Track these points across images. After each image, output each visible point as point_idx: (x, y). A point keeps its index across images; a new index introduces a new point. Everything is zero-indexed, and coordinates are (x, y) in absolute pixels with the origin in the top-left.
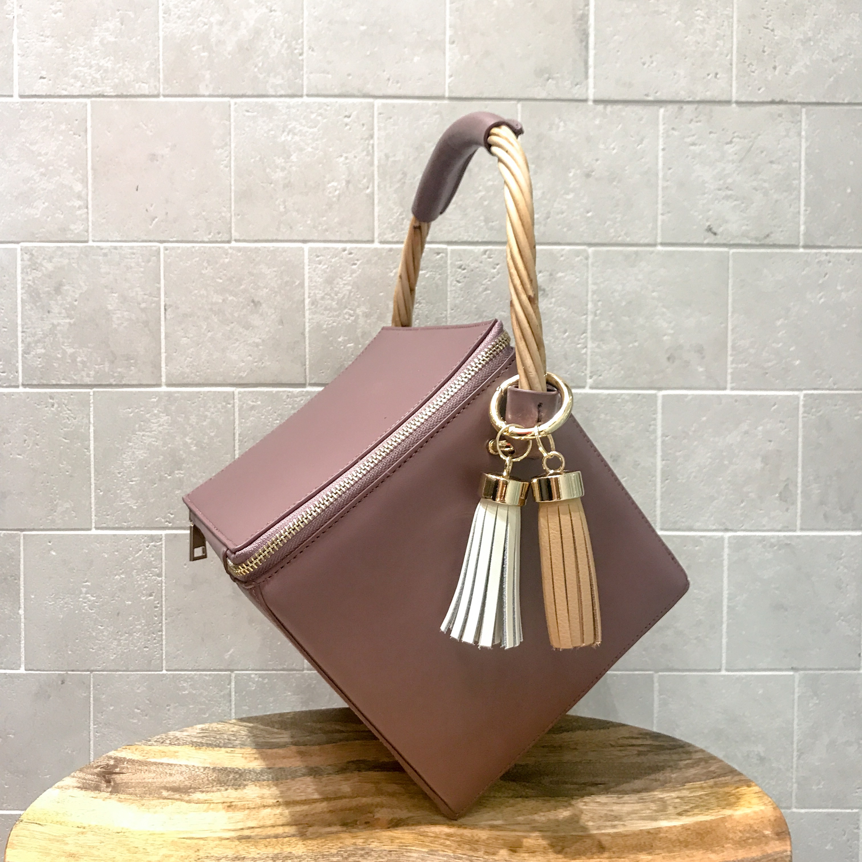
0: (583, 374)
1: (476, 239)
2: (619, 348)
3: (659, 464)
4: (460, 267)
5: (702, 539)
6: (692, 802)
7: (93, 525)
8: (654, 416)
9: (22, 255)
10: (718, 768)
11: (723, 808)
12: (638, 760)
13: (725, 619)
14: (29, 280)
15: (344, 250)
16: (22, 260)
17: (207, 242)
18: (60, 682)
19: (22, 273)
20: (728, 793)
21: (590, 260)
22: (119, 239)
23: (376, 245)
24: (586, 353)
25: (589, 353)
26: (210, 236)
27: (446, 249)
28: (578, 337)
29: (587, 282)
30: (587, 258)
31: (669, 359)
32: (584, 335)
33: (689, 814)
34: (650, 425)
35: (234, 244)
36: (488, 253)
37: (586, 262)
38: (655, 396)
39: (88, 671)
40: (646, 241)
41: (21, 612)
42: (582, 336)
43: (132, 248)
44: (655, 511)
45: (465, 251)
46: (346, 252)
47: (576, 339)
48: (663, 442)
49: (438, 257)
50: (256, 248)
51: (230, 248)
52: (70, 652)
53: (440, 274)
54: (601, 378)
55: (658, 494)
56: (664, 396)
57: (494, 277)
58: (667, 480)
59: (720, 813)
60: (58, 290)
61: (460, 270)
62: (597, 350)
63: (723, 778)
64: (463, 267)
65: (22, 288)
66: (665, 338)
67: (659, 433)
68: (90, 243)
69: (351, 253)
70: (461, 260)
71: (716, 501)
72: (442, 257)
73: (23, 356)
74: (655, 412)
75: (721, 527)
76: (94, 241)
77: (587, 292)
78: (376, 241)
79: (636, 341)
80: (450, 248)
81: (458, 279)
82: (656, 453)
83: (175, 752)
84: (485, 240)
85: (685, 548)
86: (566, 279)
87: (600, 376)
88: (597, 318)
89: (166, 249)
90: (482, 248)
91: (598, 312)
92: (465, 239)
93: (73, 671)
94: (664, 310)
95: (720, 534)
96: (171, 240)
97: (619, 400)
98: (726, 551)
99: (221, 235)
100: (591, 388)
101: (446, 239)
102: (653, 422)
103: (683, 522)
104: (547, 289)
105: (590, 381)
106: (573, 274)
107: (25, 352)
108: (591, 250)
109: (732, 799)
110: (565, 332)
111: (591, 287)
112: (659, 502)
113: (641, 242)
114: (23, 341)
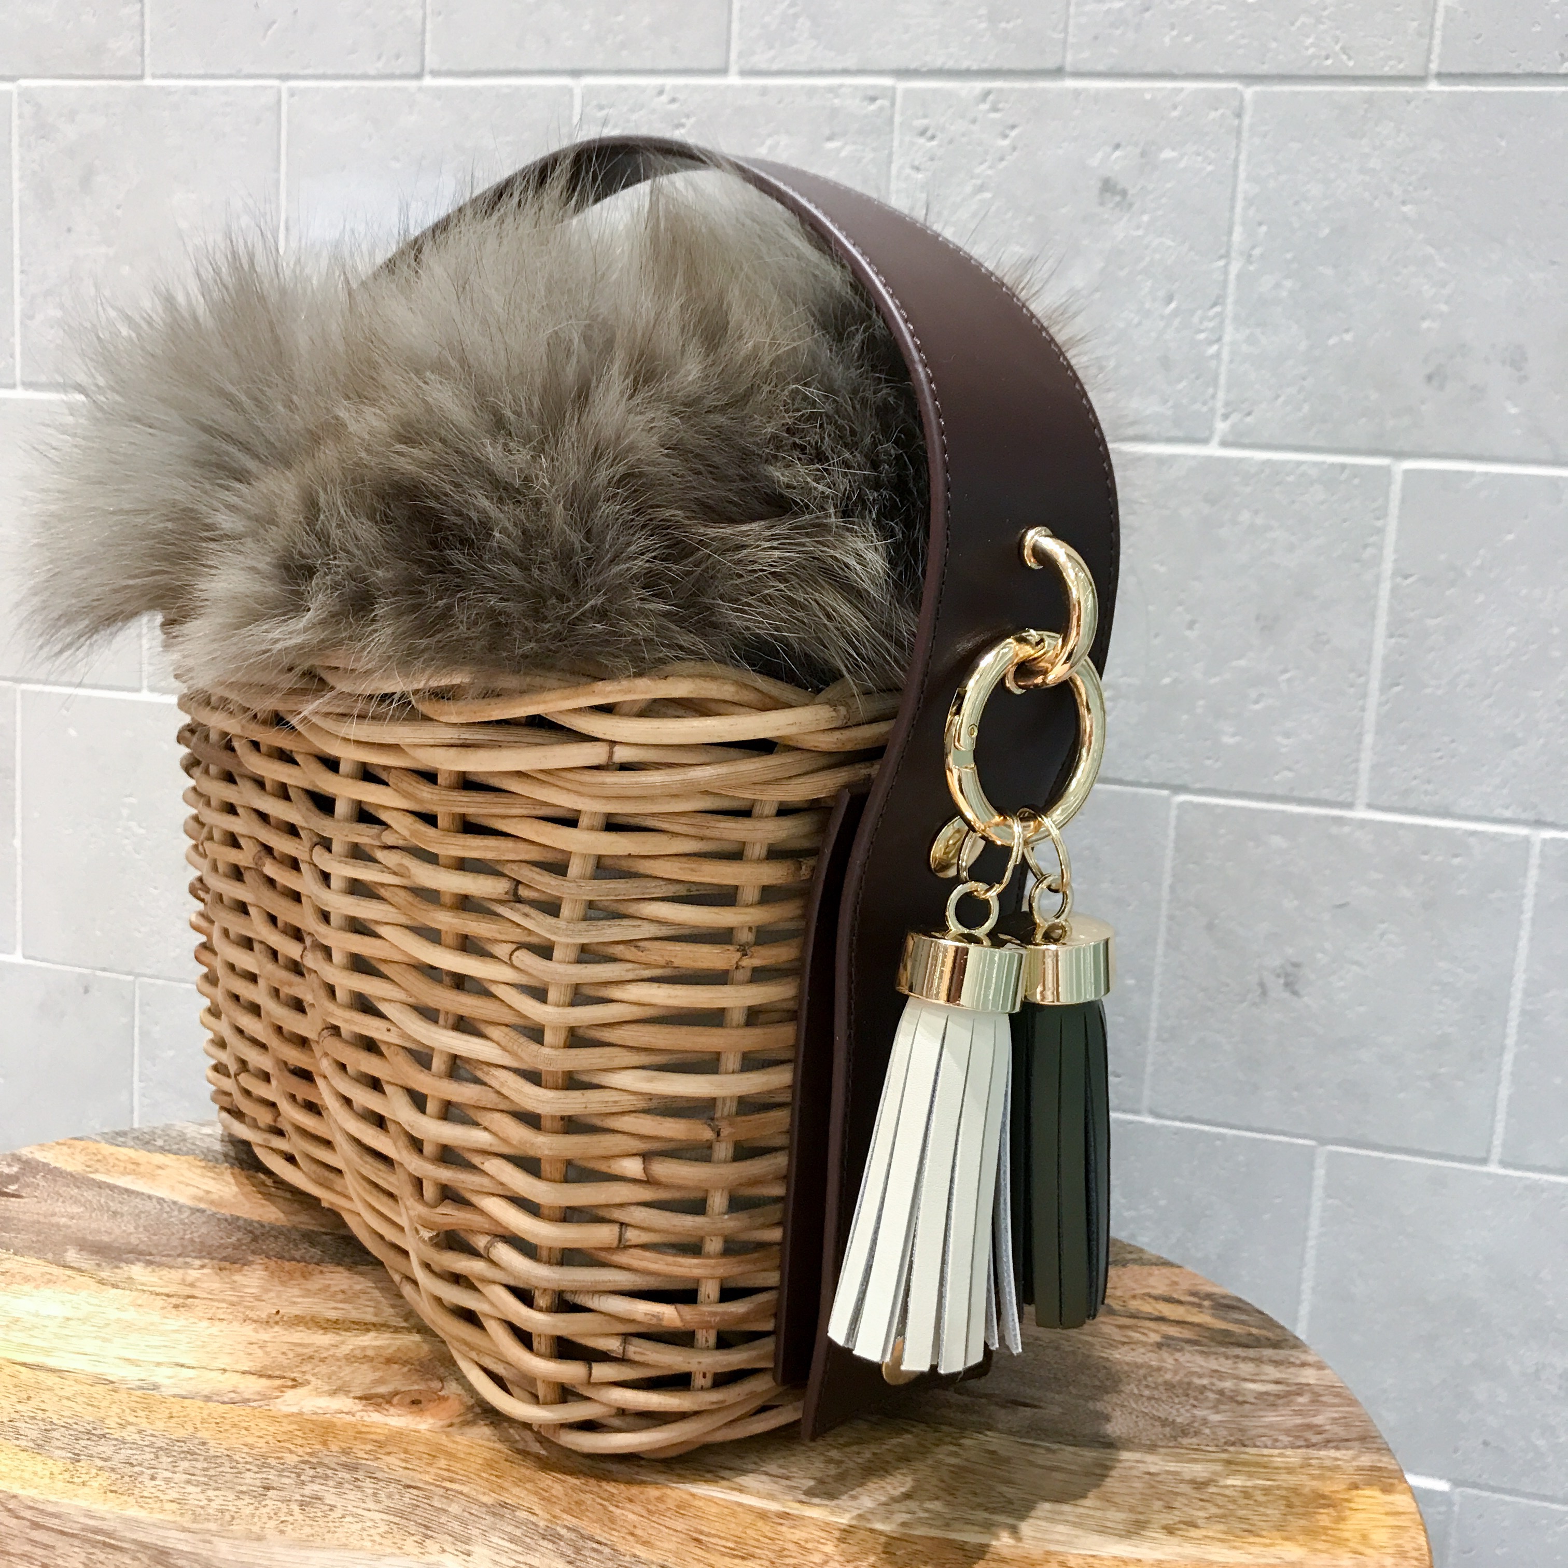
0: (1205, 409)
1: (964, 65)
2: (1303, 346)
3: (1380, 647)
4: (923, 133)
5: (1472, 840)
6: (1220, 1500)
7: (145, 683)
8: (1379, 524)
9: (20, 105)
10: (1334, 1421)
11: (1287, 1539)
12: (1153, 1359)
13: (1510, 1041)
14: (34, 161)
15: (661, 92)
16: (20, 116)
17: (374, 78)
18: (81, 990)
19: (21, 145)
20: (1323, 1497)
21: (1247, 120)
22: (202, 72)
23: (733, 80)
24: (1217, 355)
25: (1225, 356)
26: (380, 65)
27: (893, 89)
28: (1199, 312)
29: (1235, 176)
30: (1239, 115)
31: (1429, 378)
32: (1218, 309)
33: (1194, 1533)
34: (1365, 546)
35: (428, 81)
36: (991, 97)
37: (1236, 122)
38: (1387, 471)
39: (129, 973)
40: (1401, 68)
41: (17, 843)
42: (1212, 313)
43: (226, 91)
44: (1357, 760)
45: (935, 91)
46: (664, 98)
47: (1195, 319)
48: (1394, 590)
49: (873, 107)
50: (472, 89)
51: (420, 89)
52: (98, 933)
53: (874, 150)
54: (1249, 419)
55: (1370, 717)
56: (1407, 472)
57: (1002, 159)
58: (1398, 685)
59: (1272, 1549)
60: (86, 182)
61: (922, 141)
62: (1245, 348)
63: (1333, 1453)
64: (929, 134)
65: (21, 179)
66: (1425, 324)
67: (1388, 567)
68: (148, 82)
69: (673, 100)
70: (925, 116)
71: (1520, 748)
72: (881, 109)
73: (22, 323)
74: (1382, 513)
75: (1524, 816)
76: (154, 76)
77: (1233, 198)
78: (734, 68)
79: (1347, 331)
80: (903, 85)
81: (916, 163)
82: (1373, 616)
83: (159, 1167)
84: (985, 66)
85: (1425, 858)
86: (1182, 165)
87: (1249, 414)
88: (1252, 268)
89: (292, 93)
90: (979, 86)
91: (1257, 252)
92: (938, 63)
93: (104, 970)
94: (1430, 250)
95: (1523, 831)
96: (302, 72)
97: (1291, 479)
98: (1533, 874)
99: (401, 60)
100: (1224, 444)
101: (894, 65)
102: (1374, 539)
103: (1426, 793)
104: (1131, 192)
105: (1221, 427)
106: (1198, 154)
107: (28, 316)
108: (1250, 92)
109: (1324, 1518)
110: (1170, 299)
111: (1243, 187)
112: (1369, 739)
113: (1386, 70)
114: (22, 293)
